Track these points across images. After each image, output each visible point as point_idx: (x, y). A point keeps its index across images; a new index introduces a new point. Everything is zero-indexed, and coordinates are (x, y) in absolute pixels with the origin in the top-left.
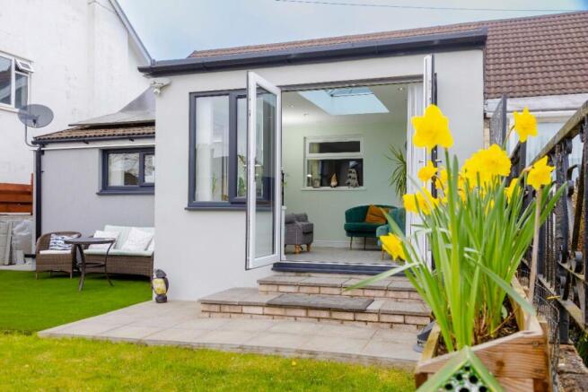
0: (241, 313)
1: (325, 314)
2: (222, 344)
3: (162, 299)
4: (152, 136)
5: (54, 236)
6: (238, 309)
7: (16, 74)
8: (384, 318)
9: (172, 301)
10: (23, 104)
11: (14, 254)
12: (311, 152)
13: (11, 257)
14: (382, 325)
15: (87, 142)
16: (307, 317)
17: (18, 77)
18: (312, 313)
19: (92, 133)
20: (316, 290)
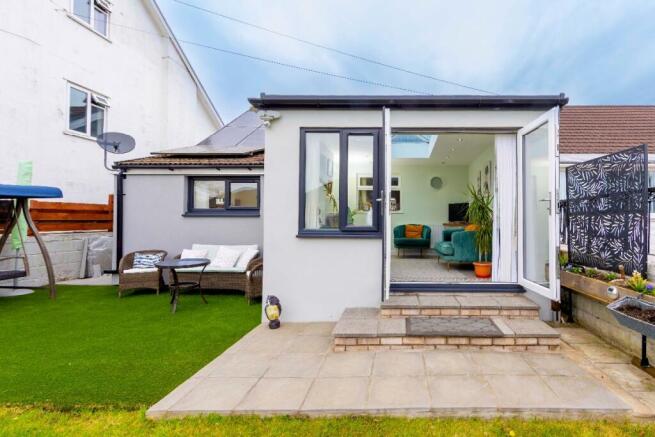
0: (380, 345)
1: (464, 341)
2: (407, 409)
3: (275, 324)
5: (138, 255)
6: (377, 342)
7: (93, 107)
8: (520, 341)
10: (99, 133)
11: (90, 269)
12: (361, 184)
13: (87, 271)
14: (518, 348)
15: (172, 169)
16: (447, 344)
17: (94, 110)
18: (451, 341)
19: (177, 161)
20: (437, 312)
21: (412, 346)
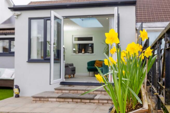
0: (48, 101)
1: (79, 100)
3: (17, 96)
4: (13, 34)
6: (47, 99)
8: (101, 101)
9: (21, 97)
12: (75, 40)
14: (100, 104)
16: (73, 101)
18: (74, 100)
20: (76, 92)
21: (60, 102)
